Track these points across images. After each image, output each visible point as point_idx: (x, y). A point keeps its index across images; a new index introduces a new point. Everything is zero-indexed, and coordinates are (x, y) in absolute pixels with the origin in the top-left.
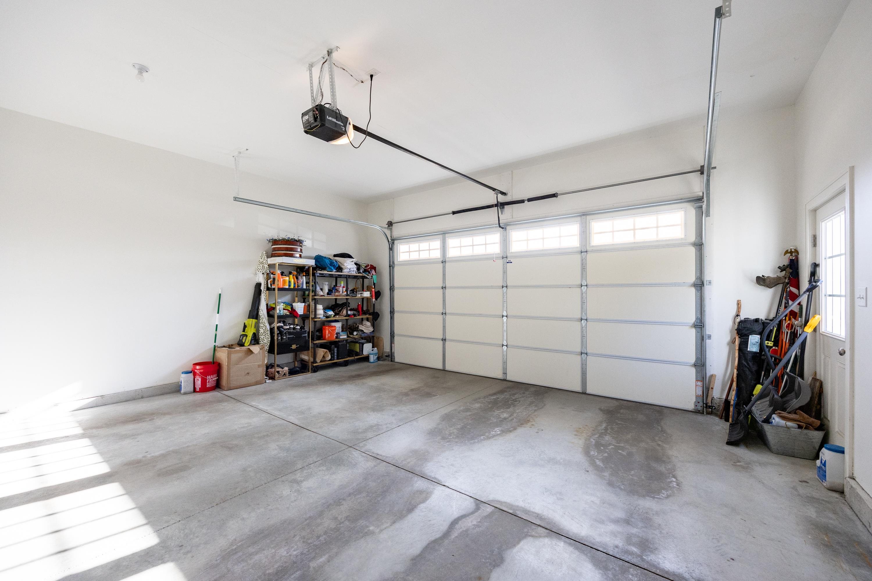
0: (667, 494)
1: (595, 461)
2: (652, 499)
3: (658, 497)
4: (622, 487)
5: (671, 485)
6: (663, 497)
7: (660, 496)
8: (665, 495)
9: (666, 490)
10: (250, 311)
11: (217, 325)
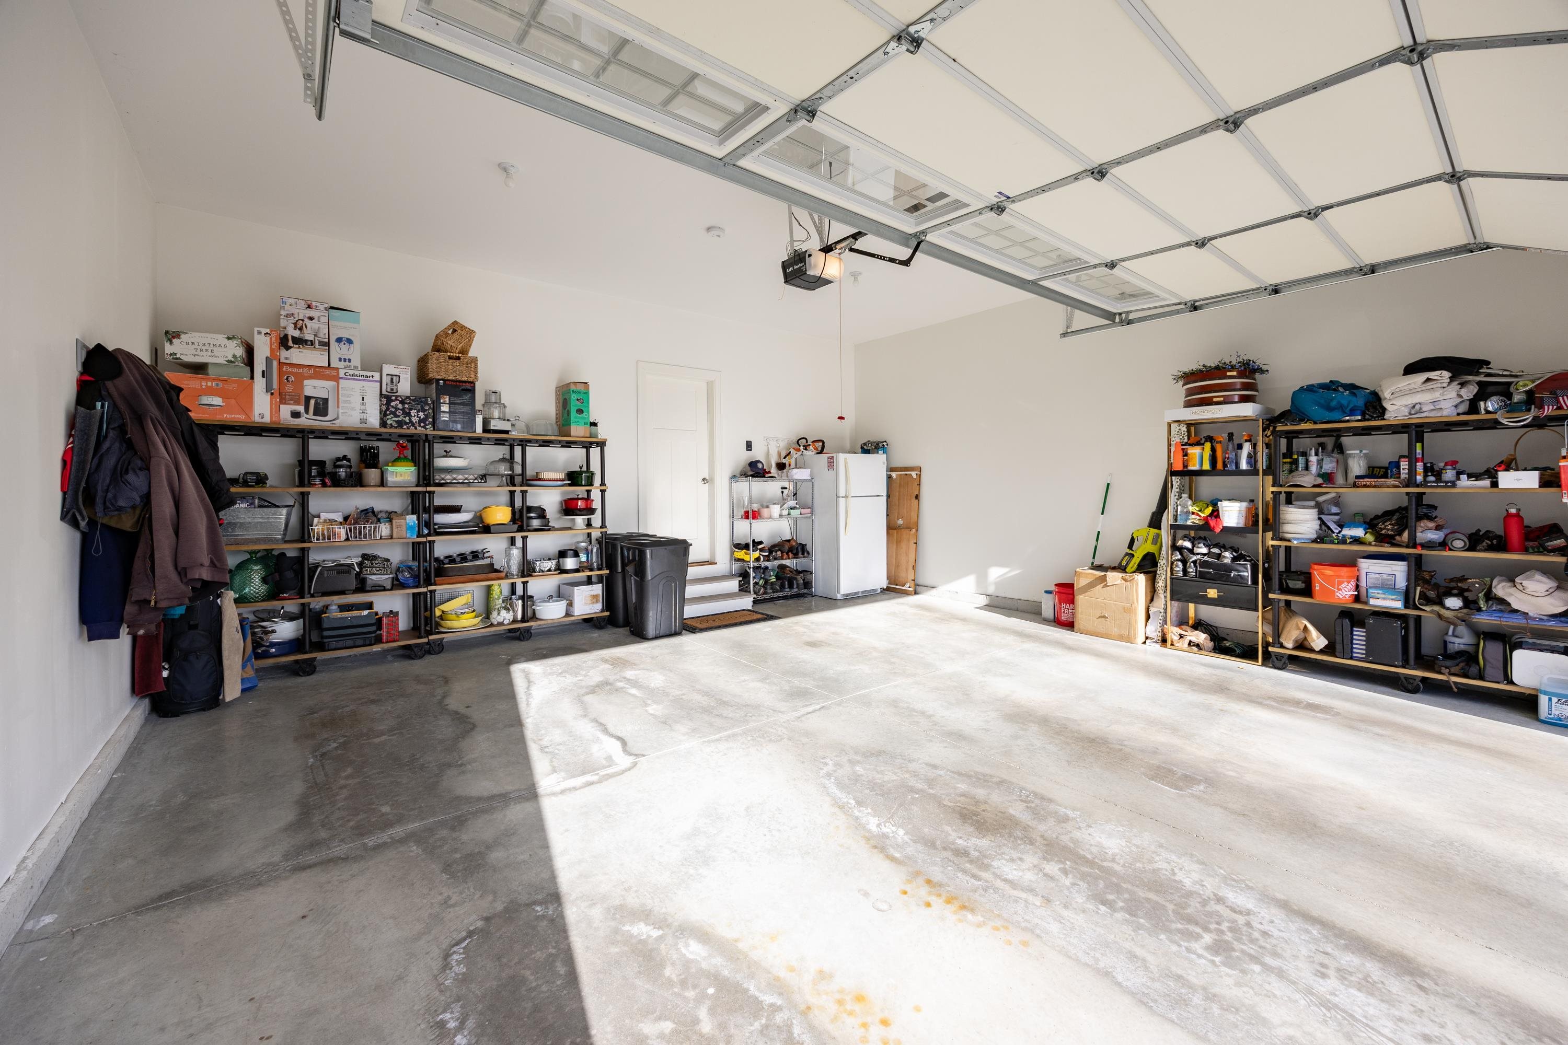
0: (451, 969)
1: (658, 928)
2: (471, 928)
3: (463, 945)
4: (538, 908)
5: (457, 1008)
6: (454, 952)
7: (462, 951)
8: (453, 963)
9: (464, 980)
10: (1153, 514)
11: (1099, 532)
